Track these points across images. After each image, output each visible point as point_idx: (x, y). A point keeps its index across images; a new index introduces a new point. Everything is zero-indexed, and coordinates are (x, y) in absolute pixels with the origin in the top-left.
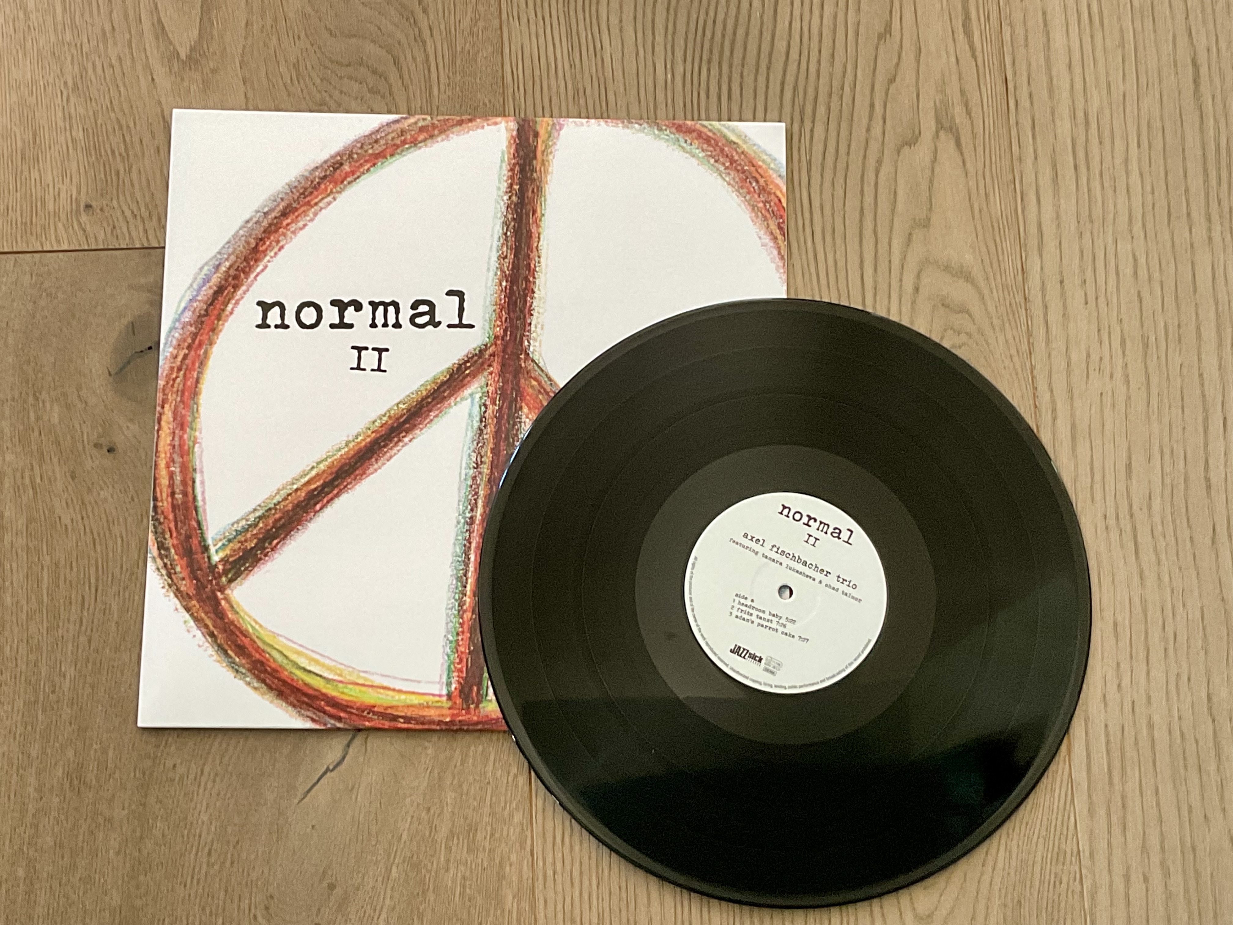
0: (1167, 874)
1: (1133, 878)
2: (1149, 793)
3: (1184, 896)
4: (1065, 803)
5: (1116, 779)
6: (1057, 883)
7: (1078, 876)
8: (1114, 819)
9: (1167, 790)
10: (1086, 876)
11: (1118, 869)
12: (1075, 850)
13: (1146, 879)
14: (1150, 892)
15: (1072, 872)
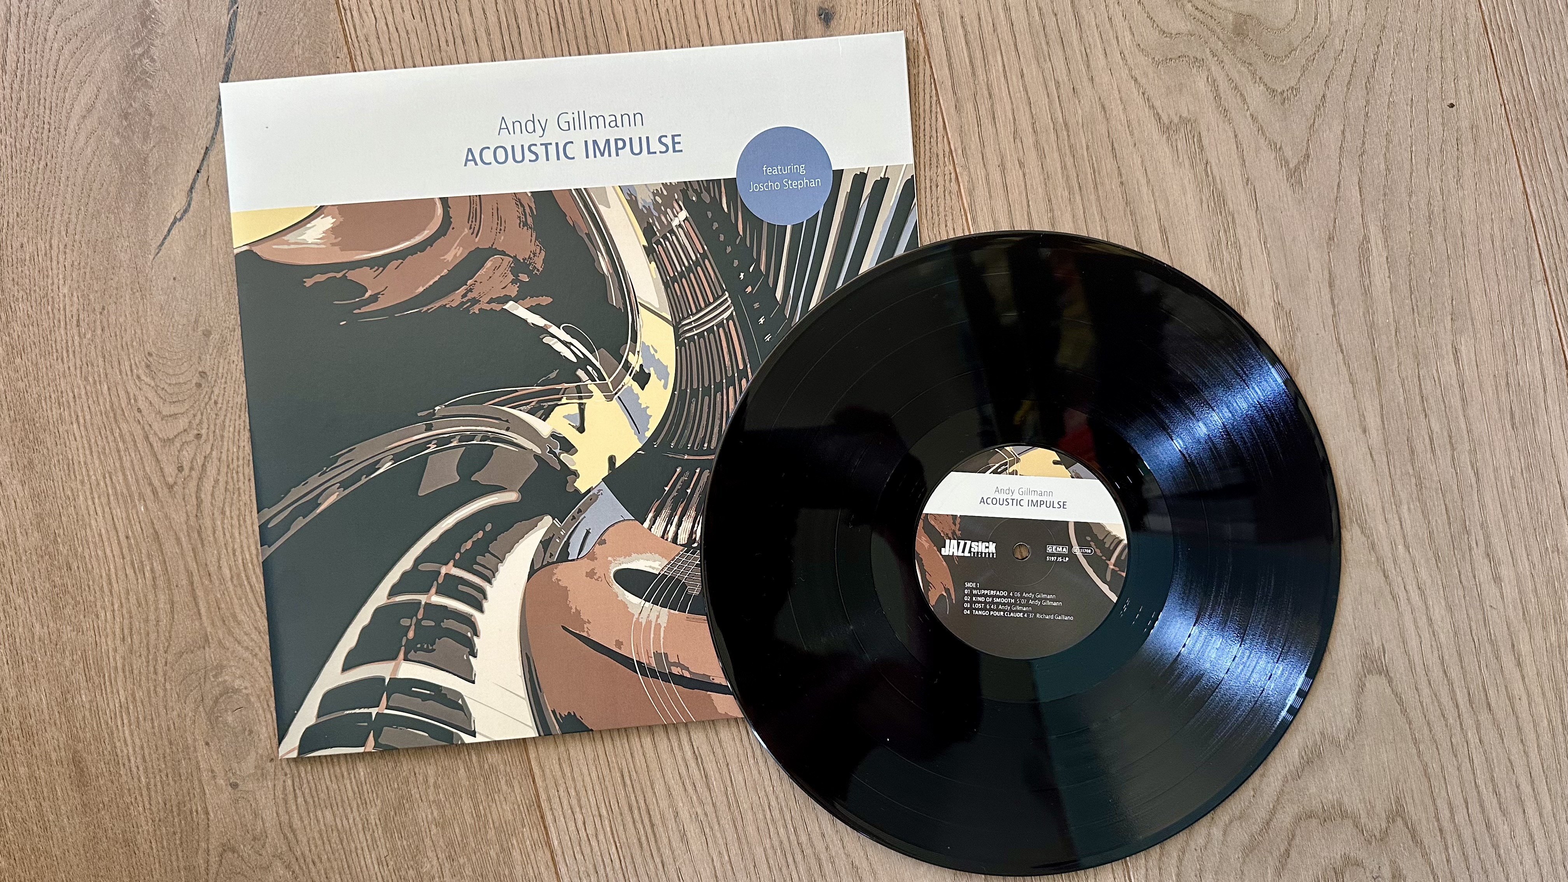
0: (1042, 155)
1: (1009, 165)
2: (1014, 79)
3: (1063, 173)
4: (931, 106)
5: (980, 71)
6: (934, 188)
7: (953, 176)
8: (983, 112)
9: (1032, 72)
10: (961, 174)
11: (993, 161)
12: (947, 149)
13: (1021, 164)
14: (1027, 176)
15: (947, 172)
